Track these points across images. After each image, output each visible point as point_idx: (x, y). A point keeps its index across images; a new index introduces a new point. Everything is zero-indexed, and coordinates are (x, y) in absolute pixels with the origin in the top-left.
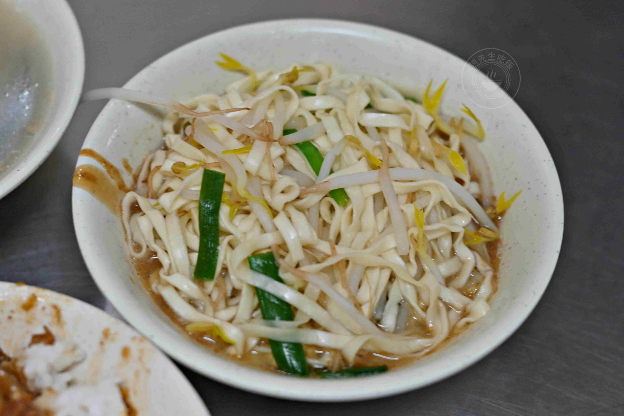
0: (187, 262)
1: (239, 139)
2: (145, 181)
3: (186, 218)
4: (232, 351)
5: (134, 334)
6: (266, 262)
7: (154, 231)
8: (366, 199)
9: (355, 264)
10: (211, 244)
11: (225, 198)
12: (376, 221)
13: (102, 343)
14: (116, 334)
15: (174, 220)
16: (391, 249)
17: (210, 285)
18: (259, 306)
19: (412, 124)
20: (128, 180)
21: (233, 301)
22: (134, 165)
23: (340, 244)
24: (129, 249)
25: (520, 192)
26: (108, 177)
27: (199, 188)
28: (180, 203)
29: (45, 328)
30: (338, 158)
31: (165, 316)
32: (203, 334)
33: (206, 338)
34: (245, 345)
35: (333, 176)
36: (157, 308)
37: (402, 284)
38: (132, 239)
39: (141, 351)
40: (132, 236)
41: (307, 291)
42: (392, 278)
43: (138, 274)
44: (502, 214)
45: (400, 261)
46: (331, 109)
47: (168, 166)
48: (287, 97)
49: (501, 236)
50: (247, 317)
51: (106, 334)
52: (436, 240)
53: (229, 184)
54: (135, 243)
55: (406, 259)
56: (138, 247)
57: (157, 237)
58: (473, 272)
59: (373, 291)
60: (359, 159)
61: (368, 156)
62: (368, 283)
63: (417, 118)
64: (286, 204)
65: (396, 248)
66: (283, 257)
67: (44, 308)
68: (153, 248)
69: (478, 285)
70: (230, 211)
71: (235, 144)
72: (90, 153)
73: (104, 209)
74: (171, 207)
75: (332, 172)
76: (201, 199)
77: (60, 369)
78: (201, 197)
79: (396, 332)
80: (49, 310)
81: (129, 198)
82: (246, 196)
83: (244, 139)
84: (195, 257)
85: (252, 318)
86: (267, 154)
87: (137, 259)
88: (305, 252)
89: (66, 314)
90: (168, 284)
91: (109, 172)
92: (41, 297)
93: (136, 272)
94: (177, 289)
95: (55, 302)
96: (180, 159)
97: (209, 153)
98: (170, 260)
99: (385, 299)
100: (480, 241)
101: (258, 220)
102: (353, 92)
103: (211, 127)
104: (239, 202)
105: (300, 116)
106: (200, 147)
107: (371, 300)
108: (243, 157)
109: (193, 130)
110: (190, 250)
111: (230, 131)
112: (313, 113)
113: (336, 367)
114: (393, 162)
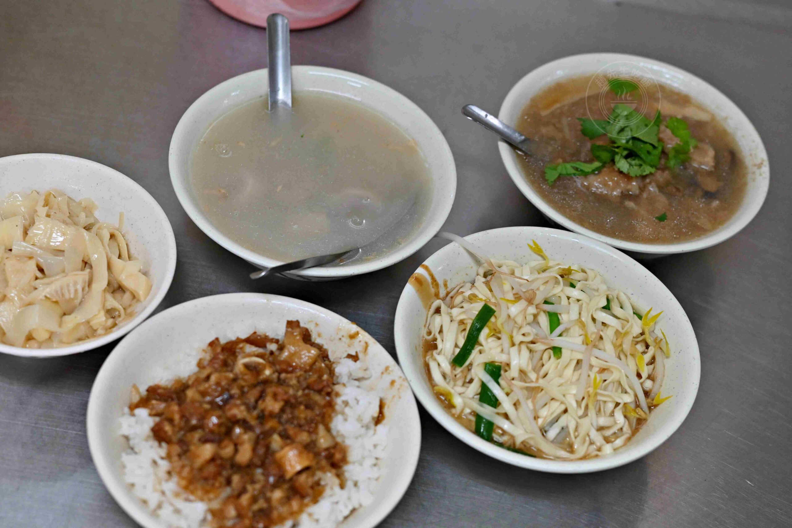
0: (451, 351)
1: (514, 294)
2: (452, 297)
3: (462, 327)
4: (453, 411)
5: (402, 375)
6: (494, 370)
7: (442, 327)
8: (571, 360)
9: (546, 393)
10: (469, 347)
11: (489, 324)
12: (573, 375)
13: (382, 373)
14: (392, 371)
15: (455, 325)
16: (572, 394)
17: (459, 370)
18: (480, 394)
19: (626, 329)
20: (442, 293)
21: (467, 385)
22: (450, 286)
23: (545, 379)
24: (424, 332)
25: (672, 396)
26: (431, 286)
27: (477, 313)
28: (462, 317)
29: (357, 352)
30: (567, 330)
31: (425, 376)
32: (442, 394)
33: (442, 397)
34: (462, 411)
35: (560, 338)
36: (423, 370)
37: (569, 418)
38: (428, 327)
39: (401, 385)
40: (429, 325)
41: (511, 395)
42: (566, 411)
43: (422, 348)
44: (656, 406)
45: (574, 404)
46: (580, 300)
47: (468, 293)
48: (557, 283)
49: (648, 418)
50: (471, 396)
51: (387, 369)
52: (605, 402)
53: (496, 317)
54: (429, 330)
55: (579, 404)
56: (429, 333)
57: (441, 332)
58: (618, 430)
59: (550, 413)
60: (581, 335)
61: (586, 336)
62: (549, 407)
63: (631, 327)
64: (521, 342)
65: (575, 395)
66: (506, 371)
67: (360, 341)
68: (436, 336)
69: (617, 438)
70: (488, 333)
71: (510, 297)
72: (426, 268)
73: (419, 303)
74: (457, 316)
75: (560, 335)
76: (475, 319)
77: (354, 378)
78: (476, 318)
79: (552, 442)
80: (363, 344)
81: (437, 303)
82: (501, 329)
83: (516, 296)
84: (457, 351)
85: (473, 398)
86: (525, 310)
87: (426, 339)
88: (520, 374)
89: (370, 349)
90: (435, 360)
91: (432, 284)
92: (362, 335)
93: (421, 346)
94: (439, 365)
95: (367, 341)
96: (477, 293)
97: (493, 296)
98: (442, 346)
99: (556, 420)
100: (633, 416)
101: (502, 345)
102: (598, 296)
103: (504, 281)
104: (495, 330)
105: (559, 297)
106: (491, 290)
107: (545, 418)
108: (510, 305)
109: (491, 278)
110: (456, 346)
111: (513, 288)
112: (568, 298)
113: (507, 445)
114: (601, 346)
